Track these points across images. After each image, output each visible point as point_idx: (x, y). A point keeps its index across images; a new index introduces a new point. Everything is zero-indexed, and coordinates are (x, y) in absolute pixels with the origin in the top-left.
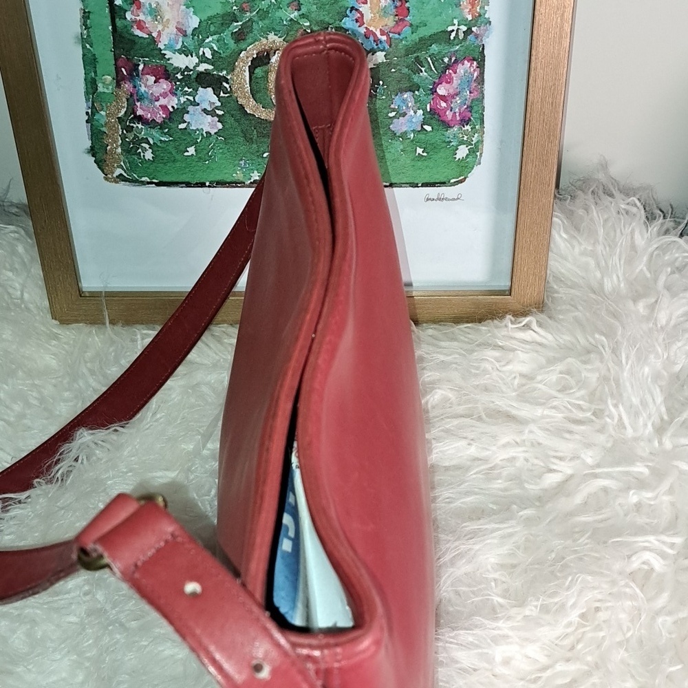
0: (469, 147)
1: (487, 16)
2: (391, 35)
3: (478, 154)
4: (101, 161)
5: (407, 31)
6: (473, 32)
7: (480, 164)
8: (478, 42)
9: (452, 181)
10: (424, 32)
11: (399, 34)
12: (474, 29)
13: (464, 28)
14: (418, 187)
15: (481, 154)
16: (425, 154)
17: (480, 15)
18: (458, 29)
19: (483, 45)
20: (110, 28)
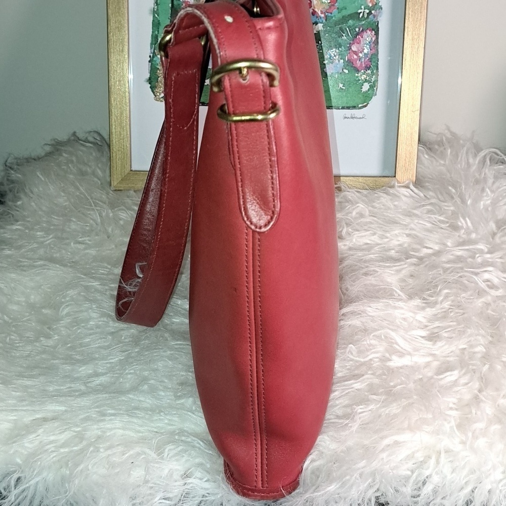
0: (370, 84)
1: (380, 4)
2: (327, 14)
3: (375, 88)
4: (153, 87)
5: (335, 11)
6: (372, 13)
7: (376, 95)
8: (375, 20)
9: (360, 106)
10: (345, 13)
11: (331, 13)
12: (373, 12)
13: (367, 11)
14: (339, 109)
15: (377, 89)
16: (344, 88)
17: (376, 4)
18: (364, 12)
19: (378, 22)
20: (170, 5)
